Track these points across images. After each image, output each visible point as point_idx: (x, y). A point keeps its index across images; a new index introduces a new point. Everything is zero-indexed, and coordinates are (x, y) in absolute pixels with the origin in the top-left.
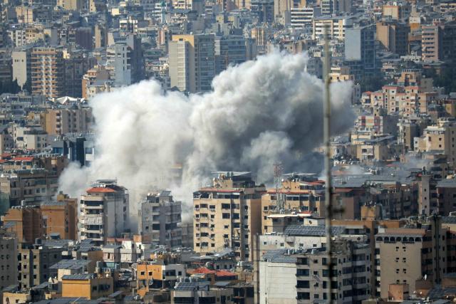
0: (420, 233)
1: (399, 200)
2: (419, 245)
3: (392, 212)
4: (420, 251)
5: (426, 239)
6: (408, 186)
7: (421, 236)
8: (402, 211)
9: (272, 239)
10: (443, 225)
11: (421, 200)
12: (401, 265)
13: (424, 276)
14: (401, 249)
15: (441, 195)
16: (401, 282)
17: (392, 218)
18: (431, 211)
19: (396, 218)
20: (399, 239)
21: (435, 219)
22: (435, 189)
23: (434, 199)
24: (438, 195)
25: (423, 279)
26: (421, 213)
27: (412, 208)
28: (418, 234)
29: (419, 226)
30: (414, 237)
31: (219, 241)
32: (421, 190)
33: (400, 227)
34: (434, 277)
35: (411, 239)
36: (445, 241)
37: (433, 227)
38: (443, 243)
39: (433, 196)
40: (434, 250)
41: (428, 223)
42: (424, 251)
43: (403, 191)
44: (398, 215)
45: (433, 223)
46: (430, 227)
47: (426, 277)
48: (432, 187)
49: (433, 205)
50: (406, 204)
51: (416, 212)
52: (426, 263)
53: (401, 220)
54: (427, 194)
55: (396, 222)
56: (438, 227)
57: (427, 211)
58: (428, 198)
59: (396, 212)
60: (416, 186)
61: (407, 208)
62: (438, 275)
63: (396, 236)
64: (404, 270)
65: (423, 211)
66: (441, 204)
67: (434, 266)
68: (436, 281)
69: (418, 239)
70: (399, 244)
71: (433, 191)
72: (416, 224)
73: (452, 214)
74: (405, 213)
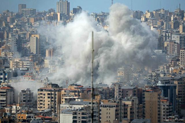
0: (115, 104)
1: (108, 93)
2: (115, 108)
3: (106, 97)
4: (115, 110)
5: (117, 106)
6: (111, 88)
7: (115, 105)
8: (109, 97)
9: (65, 106)
10: (123, 102)
11: (115, 93)
12: (108, 115)
13: (116, 119)
14: (108, 110)
15: (122, 91)
16: (108, 121)
17: (106, 99)
18: (119, 97)
19: (107, 99)
20: (108, 106)
21: (120, 99)
22: (121, 89)
23: (120, 93)
24: (121, 91)
25: (115, 120)
26: (115, 97)
27: (112, 96)
28: (114, 105)
29: (115, 102)
30: (113, 106)
31: (46, 106)
32: (116, 90)
33: (108, 102)
34: (120, 120)
35: (112, 106)
36: (123, 107)
37: (120, 103)
38: (123, 108)
39: (120, 91)
40: (119, 110)
41: (118, 101)
42: (116, 110)
43: (110, 90)
44: (108, 98)
45: (119, 101)
46: (118, 102)
47: (117, 119)
48: (120, 89)
49: (120, 95)
50: (110, 94)
51: (114, 97)
52: (117, 114)
53: (109, 99)
54: (118, 91)
55: (107, 100)
56: (121, 102)
57: (118, 97)
58: (118, 92)
59: (107, 97)
60: (114, 88)
61: (111, 96)
62: (121, 119)
63: (107, 105)
64: (110, 117)
65: (116, 97)
66: (122, 94)
67: (119, 116)
68: (120, 121)
69: (114, 106)
70: (108, 108)
71: (120, 90)
72: (114, 101)
73: (126, 98)
74: (110, 97)
